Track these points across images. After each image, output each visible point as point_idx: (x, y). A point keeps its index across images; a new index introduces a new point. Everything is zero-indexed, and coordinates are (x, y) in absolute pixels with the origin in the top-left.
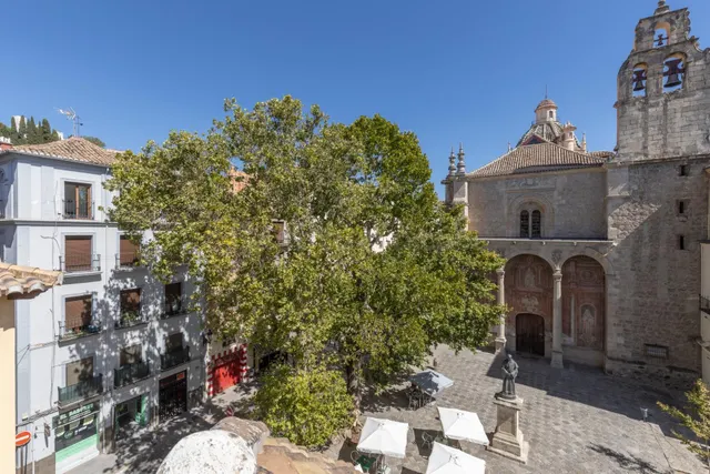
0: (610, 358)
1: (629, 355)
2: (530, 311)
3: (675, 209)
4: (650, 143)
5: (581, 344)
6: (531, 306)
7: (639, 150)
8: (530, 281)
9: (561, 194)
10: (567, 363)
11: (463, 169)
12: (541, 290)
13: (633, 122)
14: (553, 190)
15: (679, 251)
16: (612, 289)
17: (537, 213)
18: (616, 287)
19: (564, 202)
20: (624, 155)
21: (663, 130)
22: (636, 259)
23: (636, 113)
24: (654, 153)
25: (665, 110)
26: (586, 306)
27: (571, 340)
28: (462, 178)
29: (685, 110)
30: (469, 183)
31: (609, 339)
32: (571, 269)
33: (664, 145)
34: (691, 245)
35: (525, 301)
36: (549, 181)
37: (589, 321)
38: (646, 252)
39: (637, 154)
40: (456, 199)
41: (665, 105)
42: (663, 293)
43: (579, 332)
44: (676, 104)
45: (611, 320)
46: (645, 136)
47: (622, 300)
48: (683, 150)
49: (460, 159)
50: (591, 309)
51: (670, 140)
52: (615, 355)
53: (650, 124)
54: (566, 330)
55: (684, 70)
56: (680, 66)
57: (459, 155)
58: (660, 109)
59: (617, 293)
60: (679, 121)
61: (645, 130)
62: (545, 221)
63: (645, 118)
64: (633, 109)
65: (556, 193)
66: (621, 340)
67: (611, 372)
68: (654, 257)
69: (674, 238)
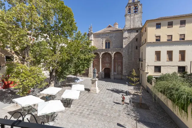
0: (123, 76)
1: (127, 75)
2: (107, 67)
3: (135, 40)
4: (131, 25)
5: (118, 74)
6: (107, 66)
7: (129, 26)
8: (107, 59)
9: (114, 38)
10: (114, 79)
11: (92, 31)
12: (110, 62)
13: (128, 20)
14: (112, 37)
15: (136, 50)
16: (124, 60)
17: (109, 43)
18: (125, 59)
19: (115, 40)
20: (126, 28)
21: (134, 21)
22: (128, 52)
23: (129, 18)
24: (132, 27)
25: (134, 17)
26: (119, 65)
27: (116, 73)
28: (92, 33)
29: (138, 17)
30: (93, 35)
31: (123, 71)
32: (116, 56)
33: (134, 25)
34: (138, 48)
35: (106, 65)
36: (112, 35)
37: (120, 68)
38: (130, 50)
39: (129, 27)
40: (90, 39)
41: (134, 16)
42: (133, 59)
43: (117, 71)
44: (136, 16)
45: (124, 67)
46: (130, 23)
47: (125, 62)
48: (137, 27)
49: (91, 28)
50: (120, 65)
51: (135, 24)
52: (124, 75)
53: (131, 20)
54: (115, 71)
55: (137, 9)
56: (137, 8)
57: (91, 27)
58: (133, 17)
59: (125, 60)
60: (136, 20)
61: (130, 22)
62: (111, 44)
63: (130, 19)
64: (128, 16)
65: (113, 38)
66: (125, 71)
67: (123, 79)
68: (131, 52)
69: (135, 47)
